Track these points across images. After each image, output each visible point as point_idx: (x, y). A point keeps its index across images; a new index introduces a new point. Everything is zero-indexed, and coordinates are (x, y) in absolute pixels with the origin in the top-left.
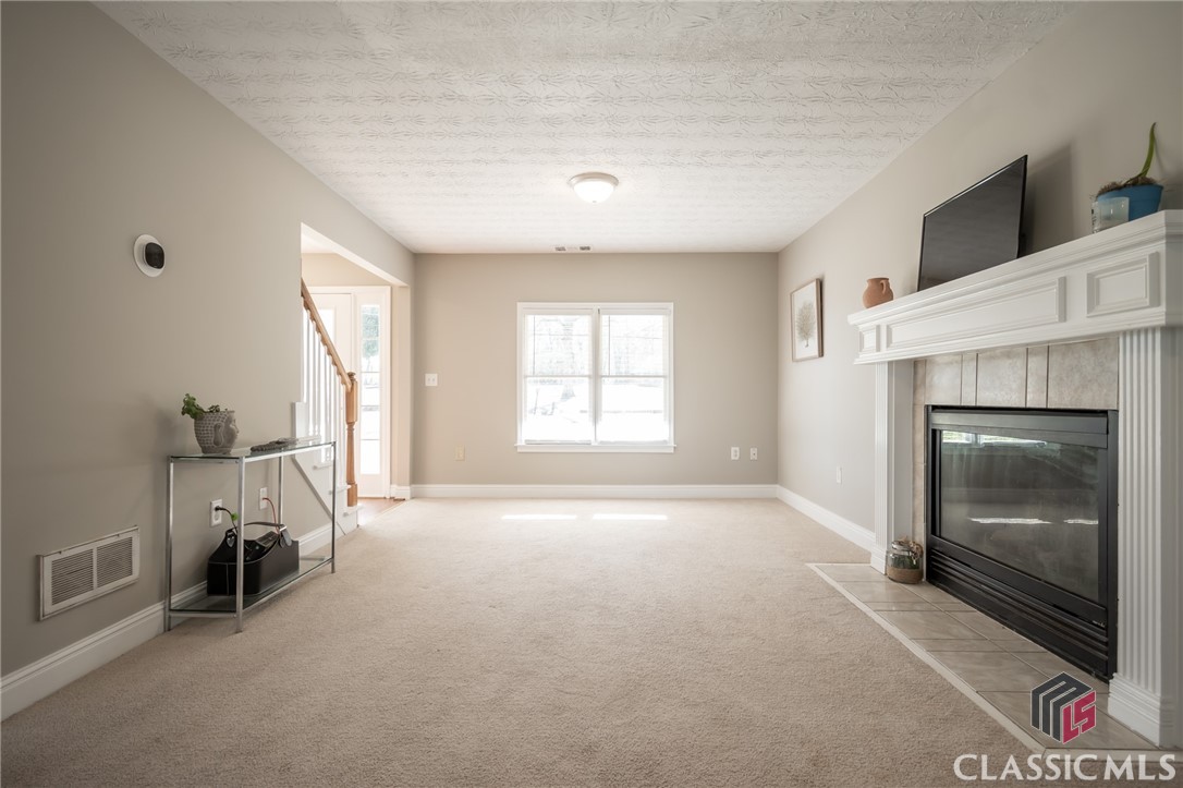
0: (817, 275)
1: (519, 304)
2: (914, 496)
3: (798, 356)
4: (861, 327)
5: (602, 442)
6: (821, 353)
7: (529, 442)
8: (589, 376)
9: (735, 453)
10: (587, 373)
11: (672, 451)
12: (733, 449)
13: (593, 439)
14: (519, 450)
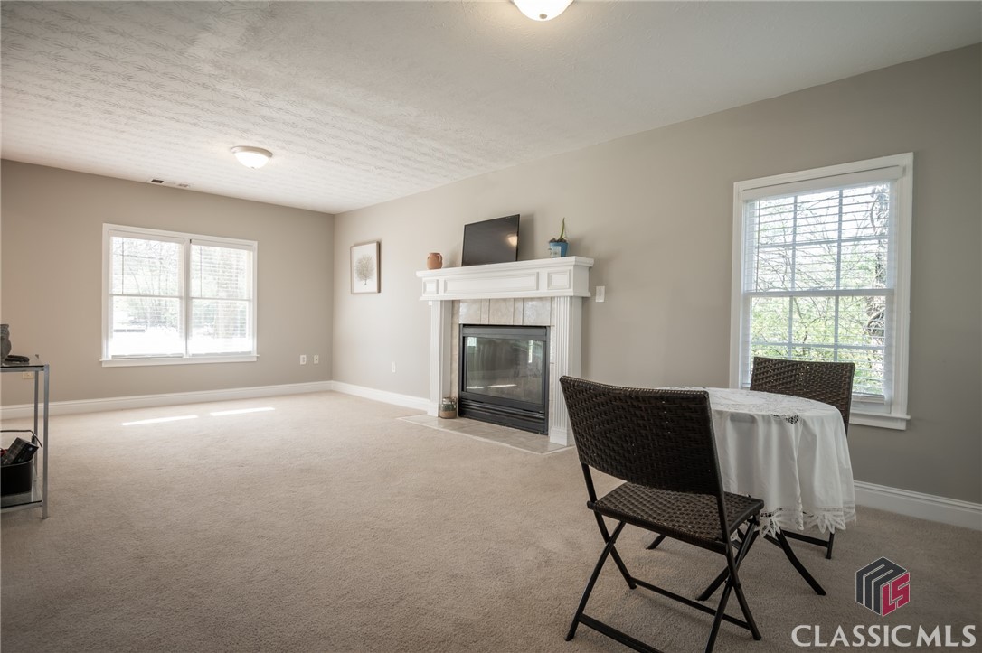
0: (377, 237)
1: (104, 224)
2: (451, 373)
3: (355, 291)
4: (424, 279)
5: (193, 355)
6: (379, 291)
7: (115, 357)
8: (180, 298)
9: (303, 359)
10: (176, 294)
11: (255, 360)
12: (302, 356)
13: (184, 352)
14: (104, 365)
